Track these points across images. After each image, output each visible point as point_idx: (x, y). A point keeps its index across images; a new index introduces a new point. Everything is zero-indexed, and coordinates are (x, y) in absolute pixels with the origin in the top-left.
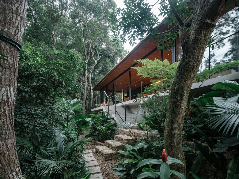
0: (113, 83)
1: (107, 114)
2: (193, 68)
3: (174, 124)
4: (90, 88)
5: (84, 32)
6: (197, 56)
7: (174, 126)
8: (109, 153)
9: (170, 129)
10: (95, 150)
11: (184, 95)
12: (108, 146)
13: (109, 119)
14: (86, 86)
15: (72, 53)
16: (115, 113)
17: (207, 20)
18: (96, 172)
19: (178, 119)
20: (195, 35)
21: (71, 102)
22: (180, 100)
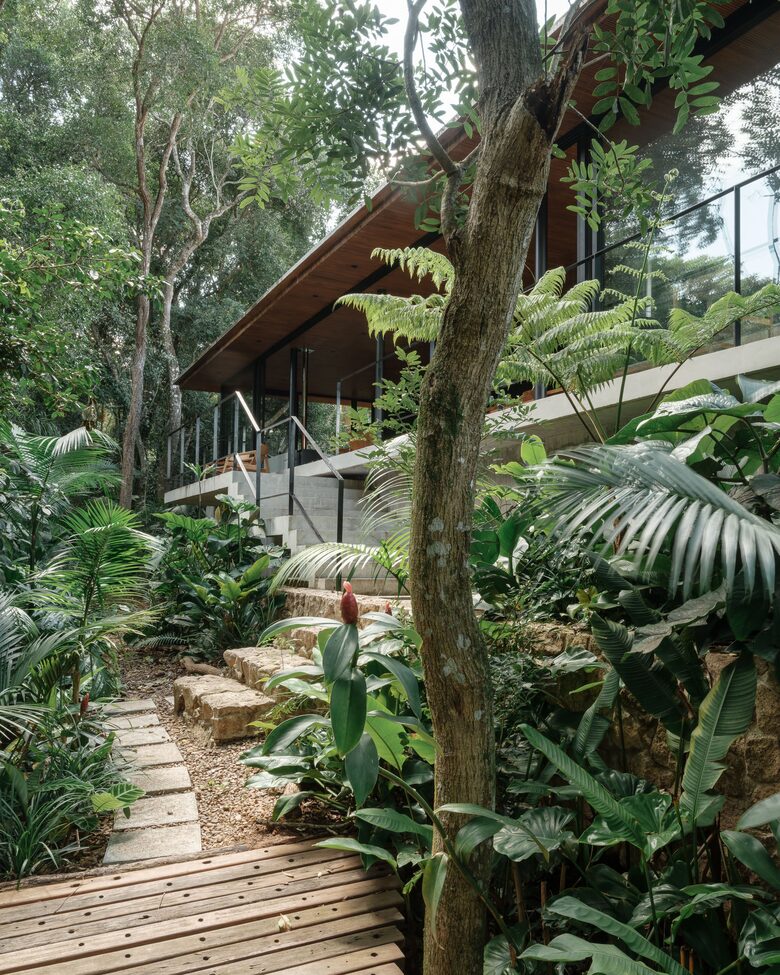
0: (294, 352)
1: (252, 518)
2: (483, 325)
3: (432, 518)
4: (166, 377)
5: (140, 68)
6: (491, 285)
7: (432, 528)
8: (242, 704)
9: (421, 537)
10: (171, 700)
11: (461, 417)
12: (239, 674)
13: (257, 542)
14: (141, 365)
15: (69, 184)
16: (291, 513)
17: (507, 178)
18: (168, 787)
19: (446, 503)
20: (480, 218)
21: (57, 447)
22: (446, 432)
